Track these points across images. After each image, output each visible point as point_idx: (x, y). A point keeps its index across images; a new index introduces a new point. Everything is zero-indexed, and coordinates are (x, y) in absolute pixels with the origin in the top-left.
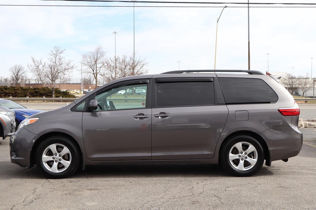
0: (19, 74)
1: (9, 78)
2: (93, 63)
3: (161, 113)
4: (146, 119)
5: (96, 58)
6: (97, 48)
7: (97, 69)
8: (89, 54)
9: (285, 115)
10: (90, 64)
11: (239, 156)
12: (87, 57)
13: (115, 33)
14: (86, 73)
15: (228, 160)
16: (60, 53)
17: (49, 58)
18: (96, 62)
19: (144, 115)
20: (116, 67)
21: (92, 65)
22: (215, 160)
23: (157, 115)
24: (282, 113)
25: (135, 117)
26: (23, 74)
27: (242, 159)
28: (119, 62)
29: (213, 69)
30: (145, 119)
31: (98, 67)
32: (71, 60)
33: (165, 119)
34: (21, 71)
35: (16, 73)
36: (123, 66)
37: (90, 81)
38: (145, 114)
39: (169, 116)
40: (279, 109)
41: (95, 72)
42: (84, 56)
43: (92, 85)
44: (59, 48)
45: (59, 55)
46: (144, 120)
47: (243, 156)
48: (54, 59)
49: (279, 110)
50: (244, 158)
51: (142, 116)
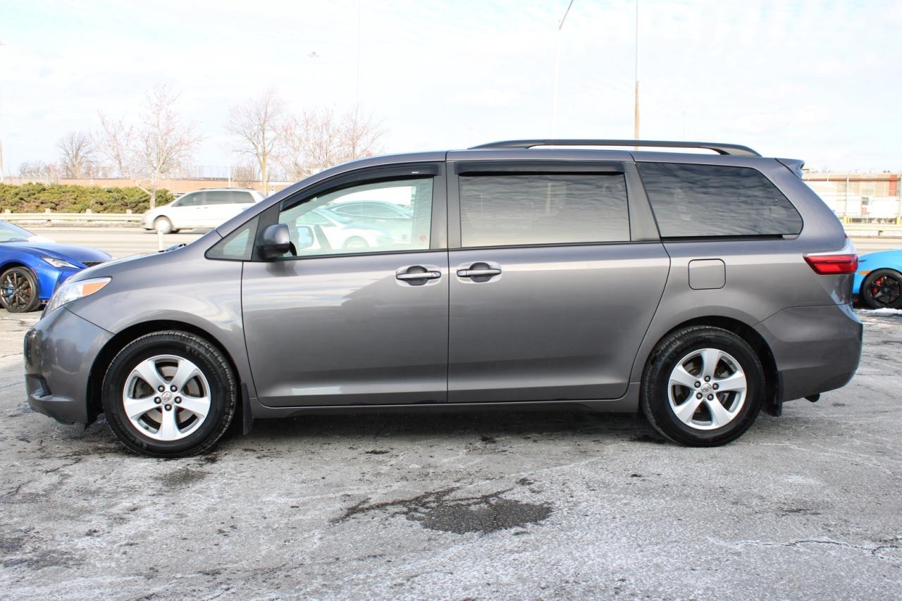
0: (81, 154)
1: (58, 163)
2: (256, 128)
3: (475, 266)
4: (434, 282)
5: (263, 116)
6: (265, 91)
7: (267, 142)
8: (247, 105)
10: (248, 131)
12: (242, 114)
14: (239, 153)
16: (168, 102)
18: (263, 125)
19: (425, 271)
20: (307, 140)
21: (253, 134)
22: (631, 400)
25: (399, 277)
26: (90, 155)
28: (314, 125)
29: (632, 138)
30: (431, 282)
31: (267, 139)
33: (489, 282)
34: (86, 148)
35: (73, 151)
36: (326, 137)
37: (251, 171)
38: (429, 270)
39: (498, 274)
41: (260, 150)
42: (235, 112)
43: (257, 181)
46: (427, 285)
51: (420, 275)
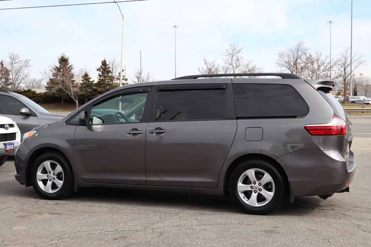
2: (292, 63)
3: (156, 129)
5: (296, 56)
6: (297, 44)
8: (288, 52)
9: (313, 134)
10: (288, 65)
11: (252, 187)
12: (285, 56)
13: (330, 23)
15: (237, 191)
16: (237, 52)
17: (225, 59)
18: (296, 61)
19: (137, 130)
22: (220, 190)
23: (151, 131)
24: (310, 131)
25: (128, 133)
27: (255, 192)
30: (139, 135)
32: (250, 61)
39: (165, 132)
40: (307, 126)
42: (281, 55)
44: (236, 46)
45: (236, 54)
46: (137, 136)
47: (256, 188)
48: (230, 60)
49: (305, 128)
50: (257, 190)
51: (135, 132)
